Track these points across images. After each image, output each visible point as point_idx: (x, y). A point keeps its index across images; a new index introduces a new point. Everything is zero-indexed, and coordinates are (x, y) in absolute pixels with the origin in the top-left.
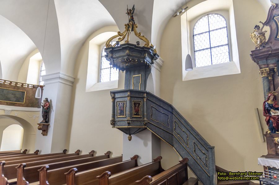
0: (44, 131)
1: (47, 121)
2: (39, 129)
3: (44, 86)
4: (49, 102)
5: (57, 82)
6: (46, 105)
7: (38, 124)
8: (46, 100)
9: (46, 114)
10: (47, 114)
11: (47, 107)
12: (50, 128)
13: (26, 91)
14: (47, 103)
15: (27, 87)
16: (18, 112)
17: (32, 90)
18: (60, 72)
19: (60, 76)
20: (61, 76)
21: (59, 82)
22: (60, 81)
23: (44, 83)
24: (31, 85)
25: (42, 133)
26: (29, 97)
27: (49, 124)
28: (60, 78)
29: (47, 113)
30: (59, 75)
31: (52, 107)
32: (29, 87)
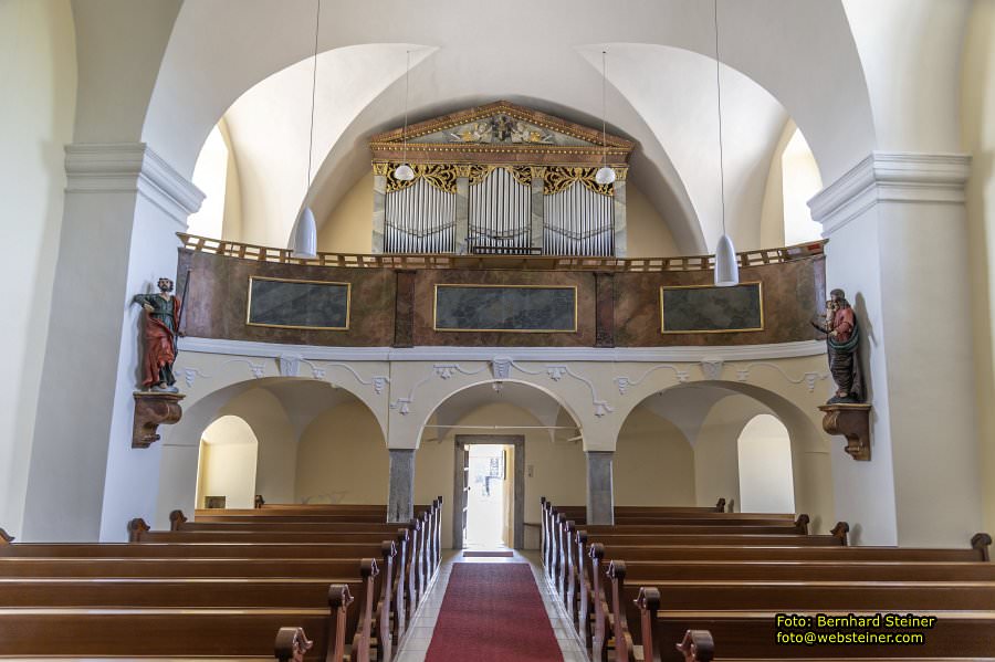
0: (852, 438)
1: (858, 391)
2: (831, 430)
3: (826, 241)
4: (848, 306)
5: (871, 206)
6: (837, 319)
7: (822, 408)
8: (834, 298)
9: (847, 363)
10: (852, 360)
11: (843, 327)
12: (876, 426)
13: (760, 279)
14: (844, 312)
15: (762, 263)
16: (750, 364)
17: (783, 270)
18: (875, 152)
19: (880, 173)
20: (882, 168)
21: (879, 201)
22: (883, 193)
23: (822, 231)
24: (775, 254)
25: (846, 449)
26: (778, 303)
27: (870, 408)
28: (878, 180)
29: (851, 354)
30: (869, 168)
31: (870, 325)
32: (771, 261)
